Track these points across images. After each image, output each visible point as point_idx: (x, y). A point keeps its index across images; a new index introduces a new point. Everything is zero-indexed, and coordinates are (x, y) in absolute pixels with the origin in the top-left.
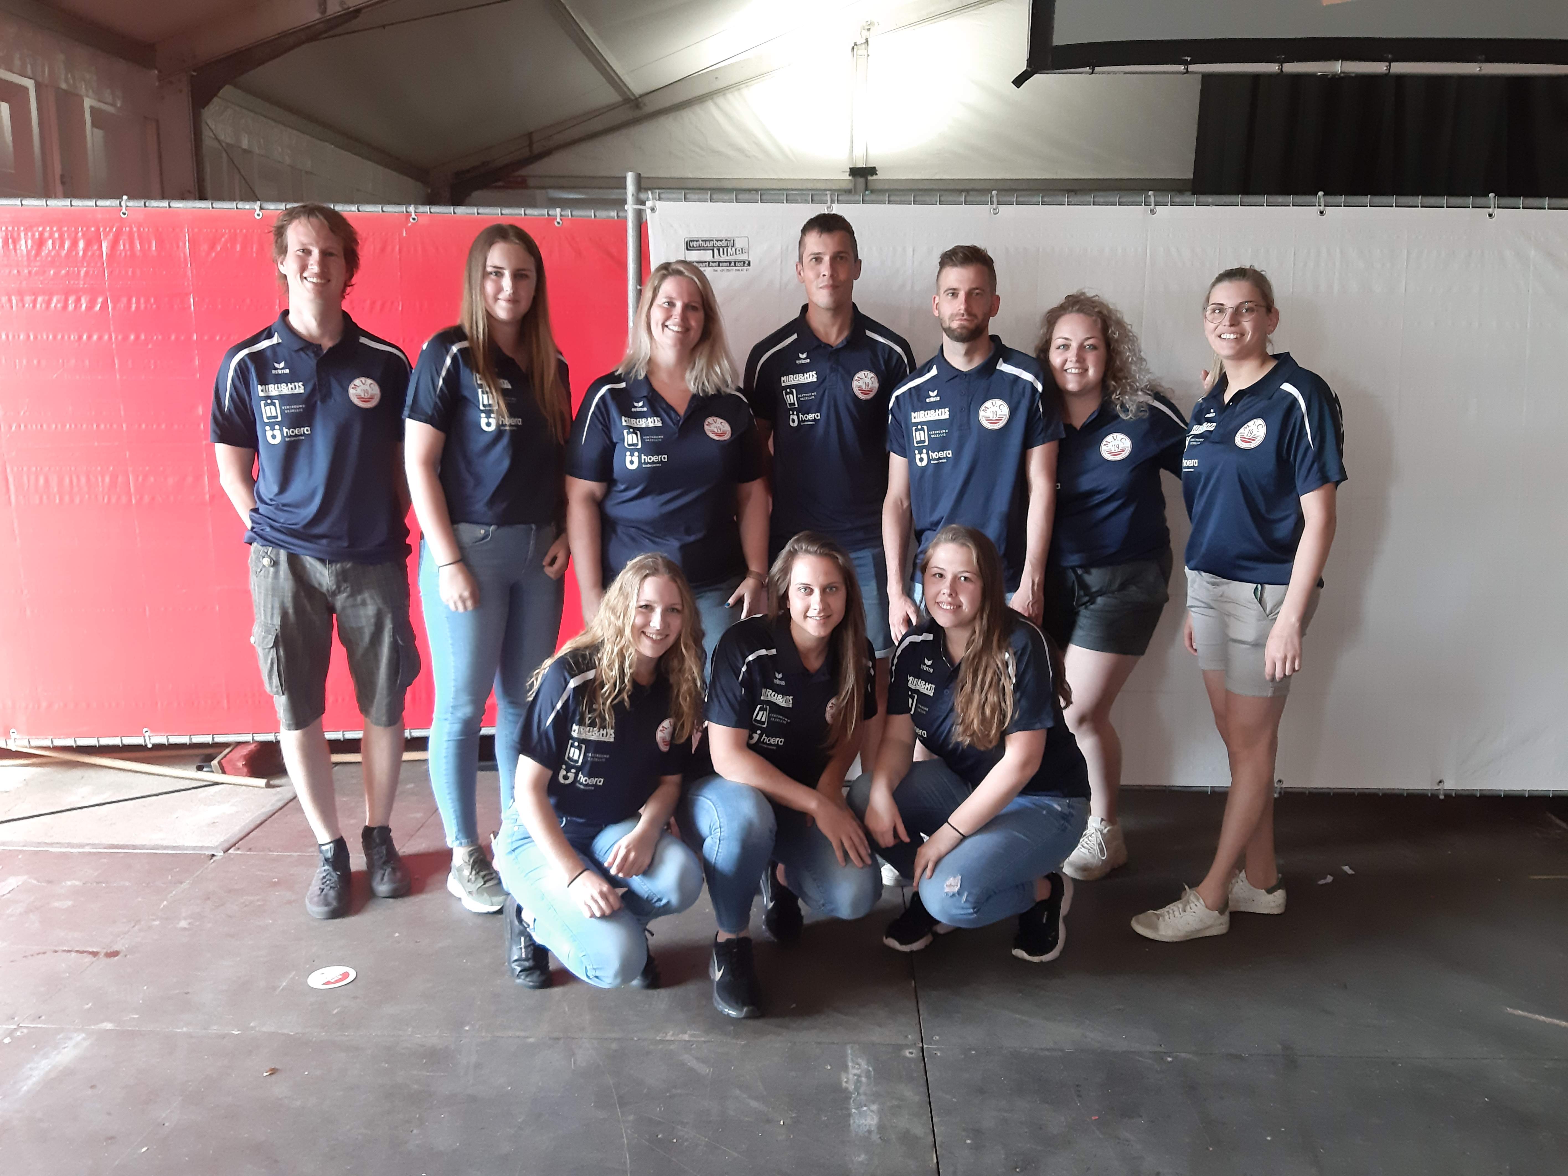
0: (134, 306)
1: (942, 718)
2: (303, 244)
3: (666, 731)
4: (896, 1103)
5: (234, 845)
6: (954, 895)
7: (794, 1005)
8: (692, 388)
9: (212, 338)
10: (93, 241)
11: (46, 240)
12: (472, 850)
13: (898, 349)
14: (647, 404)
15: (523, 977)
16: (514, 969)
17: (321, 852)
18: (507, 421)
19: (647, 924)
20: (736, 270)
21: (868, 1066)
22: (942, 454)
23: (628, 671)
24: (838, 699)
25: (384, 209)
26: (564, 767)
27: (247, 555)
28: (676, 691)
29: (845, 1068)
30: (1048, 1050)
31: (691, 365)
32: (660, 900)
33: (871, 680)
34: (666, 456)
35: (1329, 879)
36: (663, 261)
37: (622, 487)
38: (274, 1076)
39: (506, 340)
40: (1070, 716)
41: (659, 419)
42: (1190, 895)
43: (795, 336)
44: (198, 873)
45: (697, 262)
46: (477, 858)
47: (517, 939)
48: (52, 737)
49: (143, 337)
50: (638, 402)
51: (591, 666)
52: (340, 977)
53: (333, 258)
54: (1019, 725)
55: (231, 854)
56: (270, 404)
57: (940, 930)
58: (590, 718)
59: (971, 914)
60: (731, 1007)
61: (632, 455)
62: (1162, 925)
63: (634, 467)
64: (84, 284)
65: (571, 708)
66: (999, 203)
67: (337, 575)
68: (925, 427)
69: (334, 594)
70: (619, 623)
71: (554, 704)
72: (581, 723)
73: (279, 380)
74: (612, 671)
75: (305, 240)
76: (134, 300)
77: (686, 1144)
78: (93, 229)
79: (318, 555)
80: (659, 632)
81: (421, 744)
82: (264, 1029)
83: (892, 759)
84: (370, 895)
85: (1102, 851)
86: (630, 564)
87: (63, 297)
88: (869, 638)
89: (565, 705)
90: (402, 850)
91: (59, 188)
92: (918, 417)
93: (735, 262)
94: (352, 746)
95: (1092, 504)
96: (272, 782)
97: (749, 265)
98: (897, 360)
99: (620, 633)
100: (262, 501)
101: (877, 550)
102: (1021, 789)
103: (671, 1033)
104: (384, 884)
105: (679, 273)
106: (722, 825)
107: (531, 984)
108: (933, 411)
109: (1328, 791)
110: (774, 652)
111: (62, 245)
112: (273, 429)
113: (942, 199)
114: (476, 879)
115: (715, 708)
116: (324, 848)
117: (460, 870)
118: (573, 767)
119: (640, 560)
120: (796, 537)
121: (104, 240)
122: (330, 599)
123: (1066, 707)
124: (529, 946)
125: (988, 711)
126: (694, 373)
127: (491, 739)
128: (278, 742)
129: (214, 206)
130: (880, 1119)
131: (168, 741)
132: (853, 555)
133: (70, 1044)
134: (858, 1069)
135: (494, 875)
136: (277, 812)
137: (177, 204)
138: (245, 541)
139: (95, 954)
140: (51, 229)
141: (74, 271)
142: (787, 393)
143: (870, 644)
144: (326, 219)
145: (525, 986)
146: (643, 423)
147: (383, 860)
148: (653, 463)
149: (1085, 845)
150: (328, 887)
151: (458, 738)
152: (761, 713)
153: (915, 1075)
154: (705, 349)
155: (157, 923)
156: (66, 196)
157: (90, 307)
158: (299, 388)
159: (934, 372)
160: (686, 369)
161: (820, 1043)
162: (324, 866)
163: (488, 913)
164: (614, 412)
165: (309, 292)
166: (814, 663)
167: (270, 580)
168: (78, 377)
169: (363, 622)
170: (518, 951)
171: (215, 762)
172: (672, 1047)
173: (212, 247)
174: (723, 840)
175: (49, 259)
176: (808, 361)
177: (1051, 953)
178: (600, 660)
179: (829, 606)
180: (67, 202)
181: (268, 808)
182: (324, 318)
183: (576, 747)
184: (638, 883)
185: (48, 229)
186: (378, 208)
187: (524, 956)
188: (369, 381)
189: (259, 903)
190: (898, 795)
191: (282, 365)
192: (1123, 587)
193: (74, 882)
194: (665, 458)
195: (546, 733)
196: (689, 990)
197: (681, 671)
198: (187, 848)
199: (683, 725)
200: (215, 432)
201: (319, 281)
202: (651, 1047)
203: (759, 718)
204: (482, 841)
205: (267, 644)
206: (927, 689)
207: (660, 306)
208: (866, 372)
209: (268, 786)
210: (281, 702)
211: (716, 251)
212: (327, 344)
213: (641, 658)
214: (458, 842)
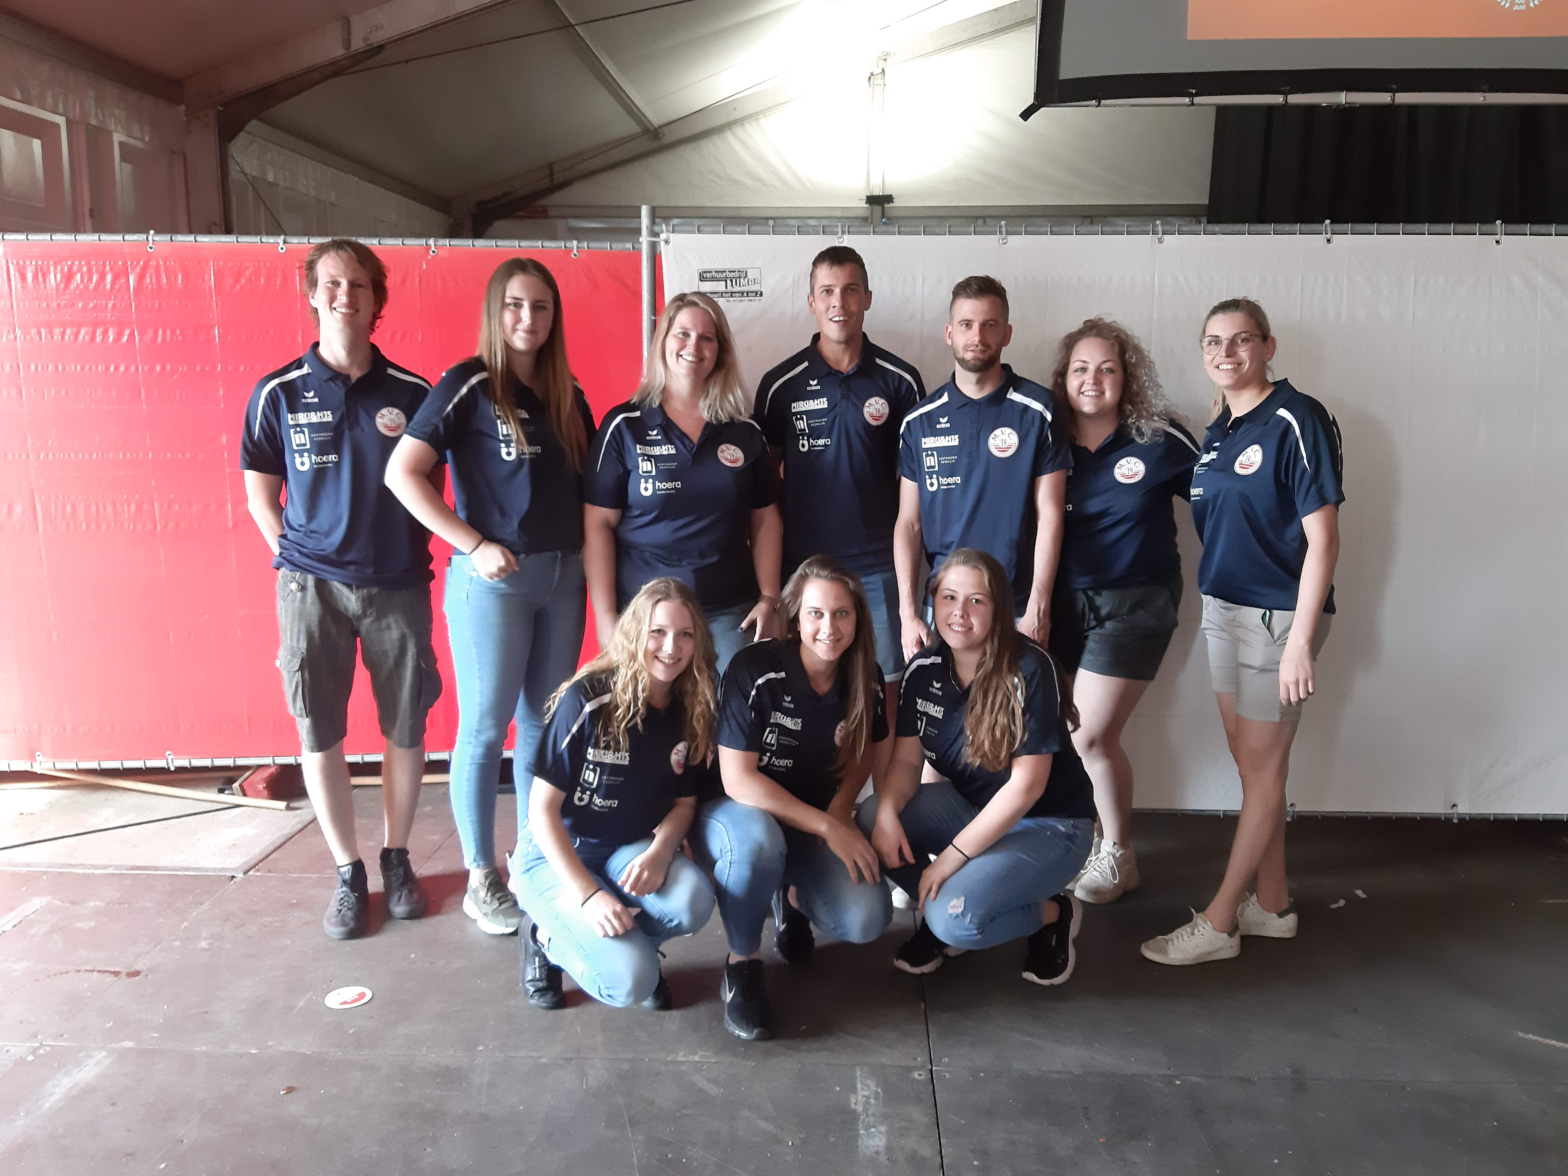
0: (160, 338)
1: (951, 741)
2: (332, 276)
3: (680, 754)
4: (903, 1124)
5: (254, 866)
6: (957, 916)
7: (804, 1027)
8: (706, 416)
9: (236, 368)
10: (120, 274)
11: (75, 274)
12: (488, 872)
13: (908, 377)
14: (661, 432)
15: (536, 998)
16: (527, 990)
17: (339, 873)
18: (526, 449)
19: (659, 945)
20: (749, 300)
21: (877, 1088)
22: (951, 480)
23: (641, 695)
24: (847, 722)
25: (405, 242)
26: (579, 789)
27: (274, 579)
28: (690, 713)
29: (854, 1090)
30: (1057, 1072)
31: (705, 394)
32: (671, 921)
33: (882, 703)
34: (680, 483)
35: (1342, 903)
36: (678, 292)
37: (637, 513)
38: (290, 1094)
39: (523, 370)
40: (1078, 740)
41: (673, 446)
42: (1198, 918)
43: (806, 364)
44: (218, 895)
45: (710, 293)
46: (493, 879)
47: (531, 960)
48: (75, 760)
49: (169, 368)
50: (652, 431)
51: (606, 690)
52: (356, 997)
53: (360, 289)
54: (1028, 749)
55: (251, 875)
56: (298, 432)
57: (951, 953)
58: (604, 741)
59: (976, 935)
60: (741, 1028)
61: (646, 482)
62: (1171, 948)
63: (649, 493)
64: (112, 316)
65: (587, 732)
66: (1008, 233)
67: (363, 600)
68: (935, 453)
69: (359, 618)
70: (632, 647)
71: (569, 728)
72: (596, 746)
73: (309, 408)
74: (625, 694)
75: (333, 272)
76: (160, 332)
77: (695, 1163)
78: (120, 263)
79: (345, 581)
80: (671, 657)
81: (443, 767)
82: (281, 1048)
83: (900, 782)
84: (388, 916)
85: (1114, 874)
86: (644, 588)
87: (91, 330)
88: (880, 662)
89: (581, 728)
90: (419, 872)
91: (88, 222)
92: (928, 442)
93: (748, 293)
94: (372, 769)
95: (1100, 527)
96: (292, 805)
97: (761, 295)
98: (907, 389)
99: (633, 657)
100: (291, 528)
101: (888, 575)
102: (1026, 811)
103: (682, 1054)
104: (401, 905)
105: (695, 304)
106: (732, 848)
107: (544, 1004)
108: (943, 437)
109: (1341, 814)
110: (783, 675)
111: (90, 279)
112: (302, 456)
113: (952, 229)
114: (492, 901)
115: (726, 732)
116: (342, 870)
117: (476, 891)
118: (588, 789)
119: (653, 586)
120: (807, 561)
121: (132, 272)
122: (355, 623)
123: (1075, 730)
124: (544, 966)
125: (998, 733)
126: (708, 402)
127: (510, 761)
128: (300, 765)
129: (239, 240)
130: (888, 1140)
131: (190, 764)
132: (863, 580)
133: (92, 1062)
134: (867, 1091)
135: (509, 897)
136: (296, 834)
137: (203, 239)
138: (274, 566)
139: (116, 974)
140: (80, 263)
141: (101, 304)
142: (797, 419)
143: (879, 669)
144: (354, 251)
145: (537, 1006)
146: (657, 451)
147: (401, 881)
148: (667, 489)
149: (1098, 868)
150: (346, 909)
151: (480, 761)
152: (770, 735)
153: (923, 1096)
154: (719, 379)
155: (177, 943)
156: (95, 231)
157: (118, 339)
158: (327, 417)
159: (945, 398)
160: (700, 398)
161: (829, 1065)
162: (342, 887)
163: (503, 935)
164: (628, 439)
165: (338, 322)
166: (823, 686)
167: (297, 604)
168: (104, 408)
169: (388, 646)
170: (532, 972)
171: (236, 785)
172: (683, 1068)
173: (237, 280)
174: (734, 863)
175: (78, 292)
176: (819, 387)
177: (1060, 977)
178: (615, 684)
179: (839, 630)
180: (95, 237)
181: (288, 830)
182: (352, 348)
183: (590, 770)
184: (653, 903)
185: (77, 263)
186: (398, 242)
187: (538, 976)
188: (396, 411)
189: (278, 924)
190: (904, 816)
191: (312, 394)
192: (1133, 609)
193: (97, 902)
194: (678, 485)
195: (562, 755)
196: (700, 1012)
197: (694, 693)
198: (207, 870)
199: (697, 747)
200: (244, 458)
201: (348, 311)
202: (663, 1068)
203: (768, 741)
204: (498, 864)
205: (293, 667)
206: (936, 711)
207: (675, 336)
208: (877, 399)
209: (288, 808)
210: (304, 725)
211: (729, 282)
212: (356, 374)
213: (654, 681)
214: (476, 864)
